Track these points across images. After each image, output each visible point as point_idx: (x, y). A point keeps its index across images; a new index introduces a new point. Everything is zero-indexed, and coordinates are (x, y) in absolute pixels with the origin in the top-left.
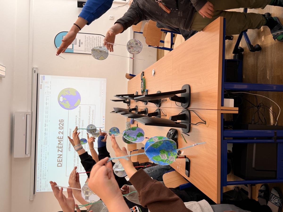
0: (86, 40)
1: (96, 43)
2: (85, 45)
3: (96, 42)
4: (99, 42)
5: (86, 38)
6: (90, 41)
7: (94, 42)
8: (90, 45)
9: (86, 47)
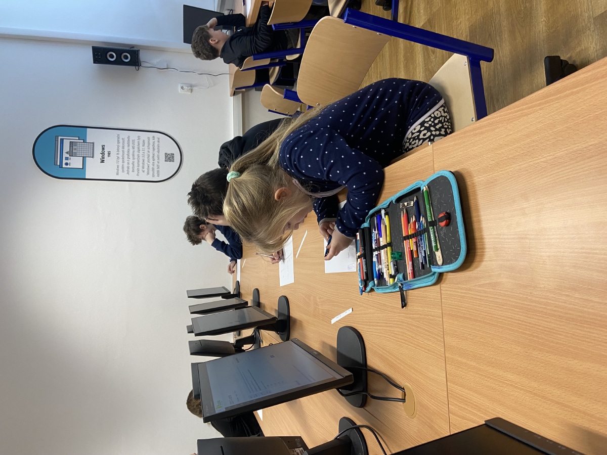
0: (121, 145)
1: (146, 152)
2: (118, 158)
3: (146, 150)
4: (154, 149)
5: (121, 141)
6: (131, 148)
7: (141, 149)
8: (131, 156)
9: (120, 164)
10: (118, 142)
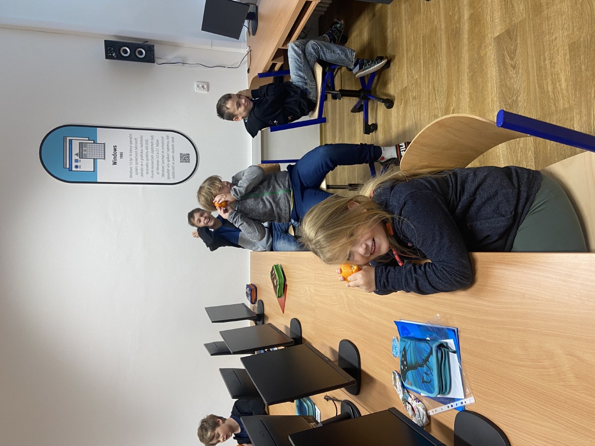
0: (134, 145)
1: (160, 153)
2: (131, 159)
3: (161, 150)
4: (168, 149)
5: (133, 141)
7: (155, 149)
8: (144, 158)
9: (134, 166)
10: (131, 143)
